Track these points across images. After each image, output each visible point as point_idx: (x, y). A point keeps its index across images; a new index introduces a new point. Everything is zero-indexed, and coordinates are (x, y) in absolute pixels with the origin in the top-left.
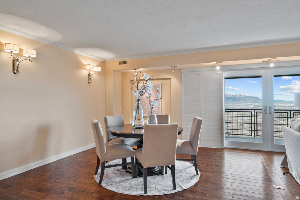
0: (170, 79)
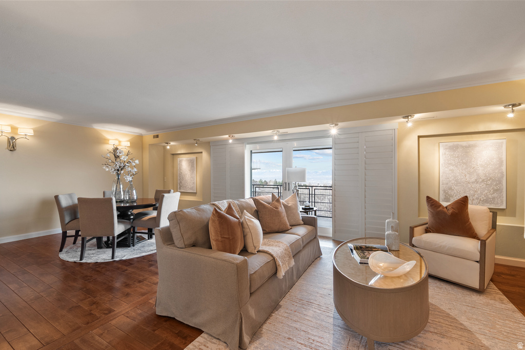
0: (202, 152)
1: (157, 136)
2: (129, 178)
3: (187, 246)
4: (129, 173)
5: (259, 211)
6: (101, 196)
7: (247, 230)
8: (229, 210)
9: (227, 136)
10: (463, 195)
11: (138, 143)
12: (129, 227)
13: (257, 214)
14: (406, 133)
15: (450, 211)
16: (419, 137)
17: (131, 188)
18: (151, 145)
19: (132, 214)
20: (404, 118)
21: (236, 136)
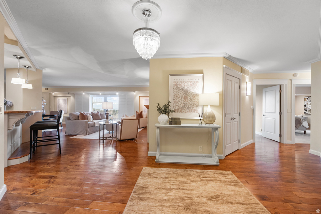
0: (70, 97)
1: (48, 89)
5: (93, 115)
7: (88, 117)
8: (84, 113)
10: (141, 111)
13: (92, 115)
14: (135, 96)
15: (139, 114)
16: (139, 97)
18: (44, 93)
20: (134, 92)
21: (86, 92)
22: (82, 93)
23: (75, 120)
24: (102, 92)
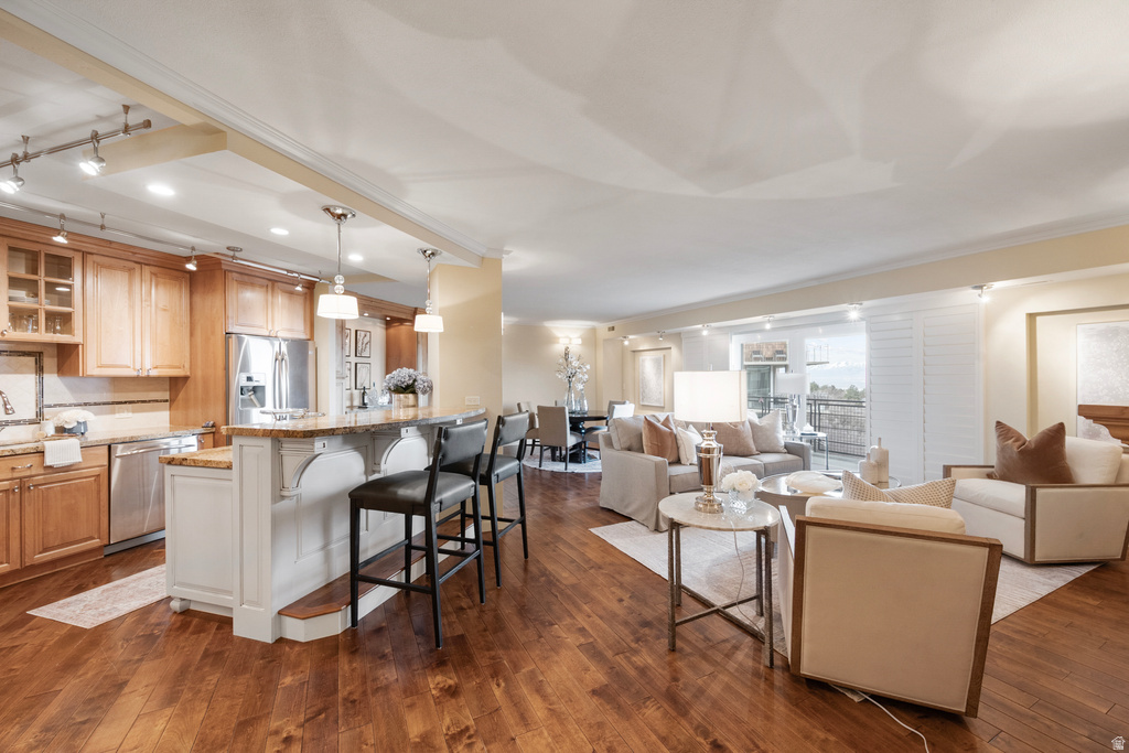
0: (670, 348)
1: (613, 329)
2: (580, 387)
3: (622, 449)
4: (579, 381)
6: (553, 405)
9: (700, 326)
10: (1056, 422)
11: (591, 340)
12: (580, 440)
15: (1033, 446)
17: (582, 397)
18: (605, 340)
19: (583, 428)
20: (976, 288)
21: (714, 325)
22: (700, 330)
23: (629, 449)
24: (778, 316)
